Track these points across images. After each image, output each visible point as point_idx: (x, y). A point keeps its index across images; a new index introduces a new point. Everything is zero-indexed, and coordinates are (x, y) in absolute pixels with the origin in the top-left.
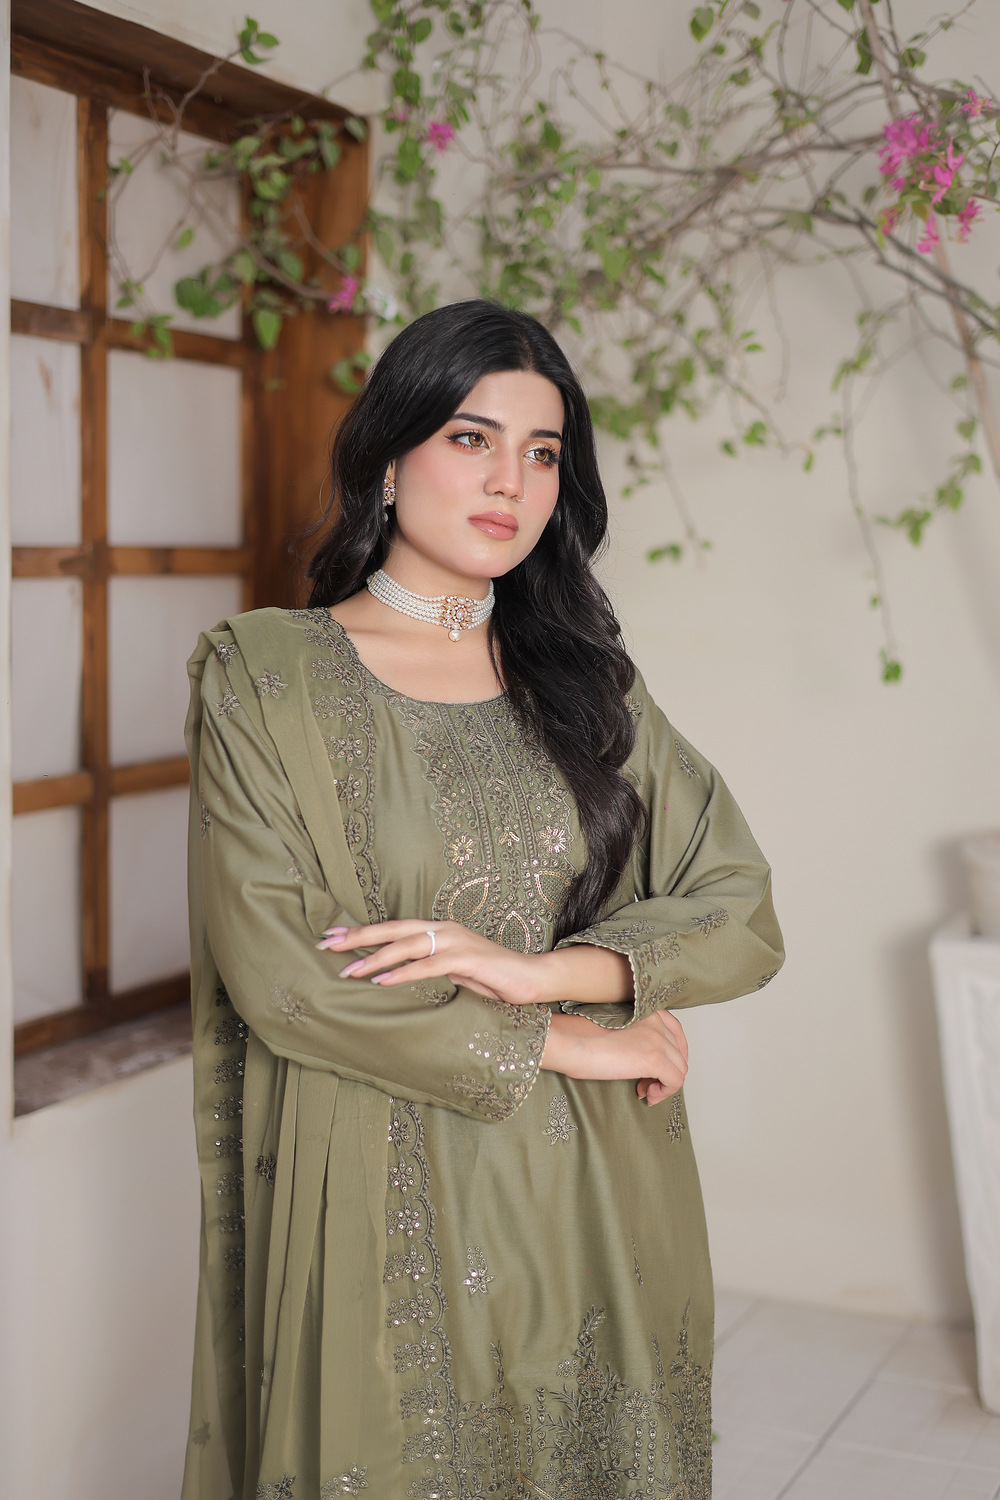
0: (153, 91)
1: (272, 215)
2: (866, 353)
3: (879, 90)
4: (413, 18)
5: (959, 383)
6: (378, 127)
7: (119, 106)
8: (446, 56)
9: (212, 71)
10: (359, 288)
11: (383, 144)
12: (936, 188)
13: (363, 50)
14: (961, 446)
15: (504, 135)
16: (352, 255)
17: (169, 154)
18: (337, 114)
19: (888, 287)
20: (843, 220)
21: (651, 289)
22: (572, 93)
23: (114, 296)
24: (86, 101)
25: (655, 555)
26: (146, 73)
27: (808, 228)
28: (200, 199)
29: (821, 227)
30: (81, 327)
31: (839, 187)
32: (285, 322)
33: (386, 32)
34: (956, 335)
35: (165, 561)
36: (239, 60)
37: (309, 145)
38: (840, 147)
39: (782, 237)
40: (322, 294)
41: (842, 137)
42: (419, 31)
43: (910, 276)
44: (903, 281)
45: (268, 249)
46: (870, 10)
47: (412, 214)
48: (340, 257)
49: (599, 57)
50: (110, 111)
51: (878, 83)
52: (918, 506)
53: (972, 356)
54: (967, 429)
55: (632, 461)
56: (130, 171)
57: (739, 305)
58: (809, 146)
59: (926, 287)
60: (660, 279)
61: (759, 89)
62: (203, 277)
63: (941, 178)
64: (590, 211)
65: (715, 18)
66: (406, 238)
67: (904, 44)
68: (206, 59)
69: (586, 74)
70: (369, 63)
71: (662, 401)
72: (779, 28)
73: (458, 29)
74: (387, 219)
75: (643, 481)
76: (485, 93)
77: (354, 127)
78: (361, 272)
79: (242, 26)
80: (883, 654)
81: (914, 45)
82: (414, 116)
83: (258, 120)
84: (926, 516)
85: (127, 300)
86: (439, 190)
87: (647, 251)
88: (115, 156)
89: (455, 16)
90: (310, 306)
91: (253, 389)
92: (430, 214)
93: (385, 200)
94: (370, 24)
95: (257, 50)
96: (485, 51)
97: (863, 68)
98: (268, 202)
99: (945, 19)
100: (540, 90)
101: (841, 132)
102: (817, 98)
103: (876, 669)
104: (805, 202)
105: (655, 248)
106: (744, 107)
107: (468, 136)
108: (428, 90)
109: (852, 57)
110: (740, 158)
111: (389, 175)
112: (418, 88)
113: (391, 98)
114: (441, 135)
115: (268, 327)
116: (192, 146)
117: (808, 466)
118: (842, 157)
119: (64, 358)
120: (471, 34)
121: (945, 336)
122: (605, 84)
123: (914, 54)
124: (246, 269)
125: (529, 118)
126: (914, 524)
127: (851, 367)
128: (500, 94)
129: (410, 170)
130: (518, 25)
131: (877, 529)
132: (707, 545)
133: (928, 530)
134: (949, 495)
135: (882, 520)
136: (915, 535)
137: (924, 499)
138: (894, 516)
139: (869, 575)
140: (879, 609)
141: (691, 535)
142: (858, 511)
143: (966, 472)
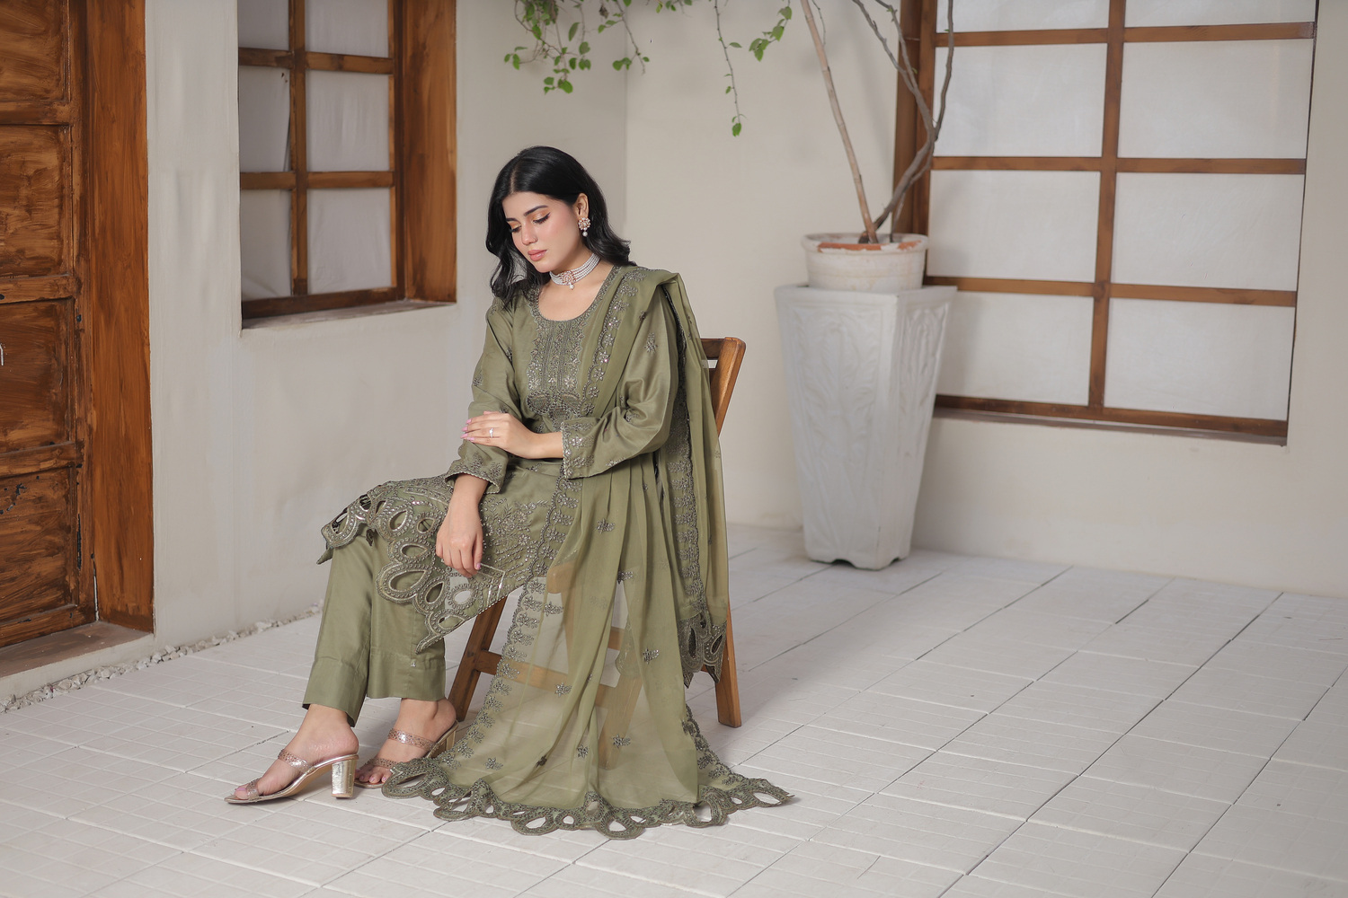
25: (617, 65)
35: (338, 63)
52: (763, 37)
55: (602, 10)
75: (611, 23)
80: (732, 119)
84: (766, 43)
126: (758, 48)
131: (731, 49)
132: (646, 59)
133: (767, 51)
134: (778, 31)
135: (736, 45)
136: (759, 54)
137: (765, 33)
138: (746, 44)
139: (726, 75)
140: (731, 94)
141: (637, 53)
142: (721, 39)
143: (785, 19)
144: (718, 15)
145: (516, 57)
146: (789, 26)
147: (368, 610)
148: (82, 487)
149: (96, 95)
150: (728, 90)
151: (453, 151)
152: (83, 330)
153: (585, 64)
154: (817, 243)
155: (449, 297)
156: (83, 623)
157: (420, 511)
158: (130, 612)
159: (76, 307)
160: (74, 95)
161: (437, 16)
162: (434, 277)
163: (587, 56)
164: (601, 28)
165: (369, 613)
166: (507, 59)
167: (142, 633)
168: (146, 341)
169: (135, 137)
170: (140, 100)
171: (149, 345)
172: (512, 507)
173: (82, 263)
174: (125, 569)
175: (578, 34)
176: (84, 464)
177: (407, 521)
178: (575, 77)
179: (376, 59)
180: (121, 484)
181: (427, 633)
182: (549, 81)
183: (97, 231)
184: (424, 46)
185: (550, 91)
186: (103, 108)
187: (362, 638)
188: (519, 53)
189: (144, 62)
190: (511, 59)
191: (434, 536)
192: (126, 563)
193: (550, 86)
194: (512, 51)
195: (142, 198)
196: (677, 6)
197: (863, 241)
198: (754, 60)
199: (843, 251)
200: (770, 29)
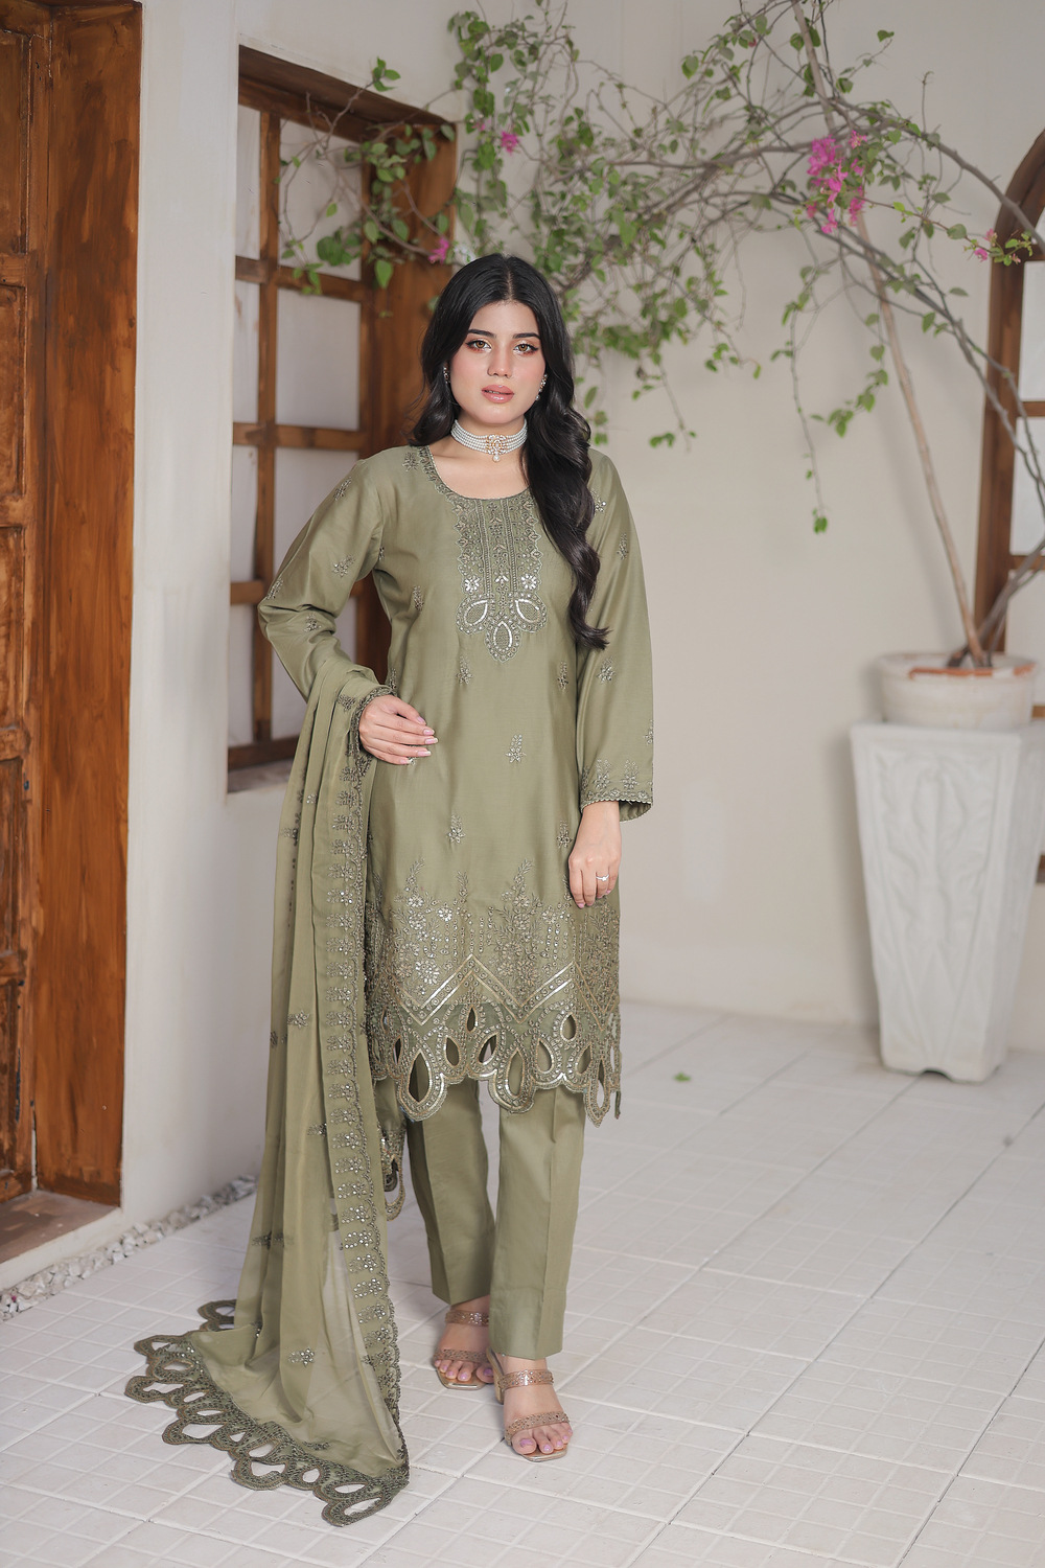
0: (312, 108)
1: (387, 193)
2: (804, 297)
3: (819, 109)
4: (489, 53)
5: (872, 319)
6: (462, 129)
7: (289, 118)
8: (513, 84)
9: (356, 97)
10: (451, 247)
11: (465, 141)
12: (830, 192)
13: (454, 76)
14: (875, 365)
15: (551, 133)
16: (443, 222)
17: (321, 151)
18: (435, 122)
19: (826, 249)
20: (795, 202)
21: (654, 249)
22: (601, 108)
23: (282, 250)
24: (267, 116)
25: (655, 441)
26: (308, 95)
27: (768, 207)
28: (342, 183)
29: (775, 203)
30: (261, 271)
31: (789, 177)
32: (395, 268)
33: (469, 62)
34: (871, 285)
35: (311, 438)
36: (372, 89)
37: (415, 144)
38: (790, 149)
39: (750, 212)
40: (421, 250)
41: (792, 143)
42: (495, 63)
43: (838, 241)
44: (836, 246)
45: (385, 217)
46: (813, 51)
47: (484, 192)
48: (435, 223)
49: (620, 86)
50: (282, 121)
51: (819, 103)
52: (844, 408)
53: (884, 301)
54: (878, 353)
55: (640, 373)
56: (298, 165)
57: (719, 260)
58: (769, 149)
59: (852, 251)
60: (662, 243)
61: (736, 104)
62: (337, 235)
63: (834, 186)
64: (612, 193)
65: (700, 64)
66: (480, 208)
67: (837, 75)
68: (353, 89)
69: (610, 96)
70: (458, 86)
71: (663, 330)
72: (748, 63)
73: (522, 63)
74: (467, 196)
75: (648, 388)
76: (539, 109)
77: (446, 130)
78: (449, 234)
79: (375, 65)
80: (815, 512)
81: (846, 76)
82: (488, 123)
83: (380, 127)
84: (850, 415)
85: (290, 253)
86: (504, 175)
87: (652, 221)
88: (285, 153)
89: (519, 53)
90: (412, 258)
91: (369, 317)
92: (498, 193)
93: (466, 183)
94: (458, 57)
95: (384, 82)
96: (540, 79)
97: (809, 92)
98: (384, 183)
99: (868, 57)
100: (579, 102)
101: (791, 138)
102: (774, 115)
103: (811, 523)
104: (767, 188)
105: (659, 220)
106: (724, 119)
107: (528, 141)
108: (500, 107)
109: (802, 85)
110: (719, 156)
111: (468, 164)
112: (492, 104)
113: (471, 108)
114: (510, 141)
115: (384, 272)
116: (338, 143)
117: (756, 375)
118: (792, 157)
119: (252, 292)
120: (532, 67)
121: (864, 286)
122: (624, 105)
123: (844, 83)
124: (372, 232)
125: (570, 120)
126: (841, 421)
127: (796, 307)
128: (549, 108)
129: (484, 159)
130: (563, 59)
131: (812, 424)
132: (693, 434)
133: (851, 425)
134: (866, 400)
135: (817, 417)
137: (848, 403)
138: (826, 415)
139: (806, 456)
140: (813, 480)
141: (682, 427)
142: (800, 410)
143: (878, 384)
144: (796, 379)
146: (880, 393)
148: (24, 1012)
149: (57, 486)
152: (30, 801)
153: (602, 439)
154: (908, 667)
156: (20, 1194)
158: (86, 1179)
159: (23, 770)
160: (28, 487)
163: (604, 429)
164: (636, 395)
167: (104, 1208)
168: (123, 816)
169: (115, 545)
170: (125, 494)
171: (126, 821)
173: (32, 711)
174: (81, 1120)
175: (596, 402)
176: (27, 981)
179: (347, 433)
180: (78, 1008)
183: (53, 667)
186: (67, 504)
189: (132, 444)
192: (82, 1113)
195: (125, 625)
197: (954, 664)
198: (835, 435)
199: (944, 678)
200: (854, 398)
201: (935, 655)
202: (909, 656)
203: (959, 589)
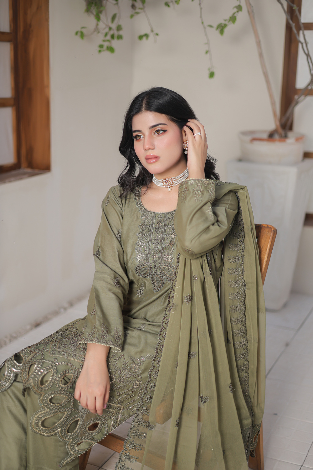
14: (237, 3)
25: (141, 37)
52: (223, 22)
55: (133, 6)
75: (137, 13)
80: (209, 69)
84: (225, 25)
103: (207, 74)
126: (221, 28)
131: (208, 29)
132: (157, 34)
133: (226, 30)
134: (233, 19)
135: (211, 26)
136: (222, 32)
137: (225, 20)
138: (215, 26)
139: (206, 44)
140: (208, 55)
141: (152, 31)
142: (203, 23)
143: (238, 12)
144: (201, 9)
145: (82, 33)
146: (239, 16)
147: (23, 436)
150: (207, 52)
151: (48, 86)
153: (120, 37)
154: (250, 138)
155: (46, 168)
157: (62, 369)
161: (38, 8)
162: (38, 157)
163: (121, 33)
164: (132, 16)
165: (24, 439)
166: (77, 33)
172: (128, 361)
175: (116, 21)
177: (52, 378)
178: (115, 43)
179: (3, 33)
181: (67, 453)
182: (101, 46)
184: (30, 26)
185: (102, 53)
187: (21, 458)
188: (84, 30)
190: (79, 34)
191: (73, 387)
193: (101, 49)
194: (79, 29)
196: (171, 4)
197: (271, 136)
198: (219, 35)
199: (265, 143)
200: (228, 18)
201: (263, 132)
202: (252, 132)
203: (273, 104)
